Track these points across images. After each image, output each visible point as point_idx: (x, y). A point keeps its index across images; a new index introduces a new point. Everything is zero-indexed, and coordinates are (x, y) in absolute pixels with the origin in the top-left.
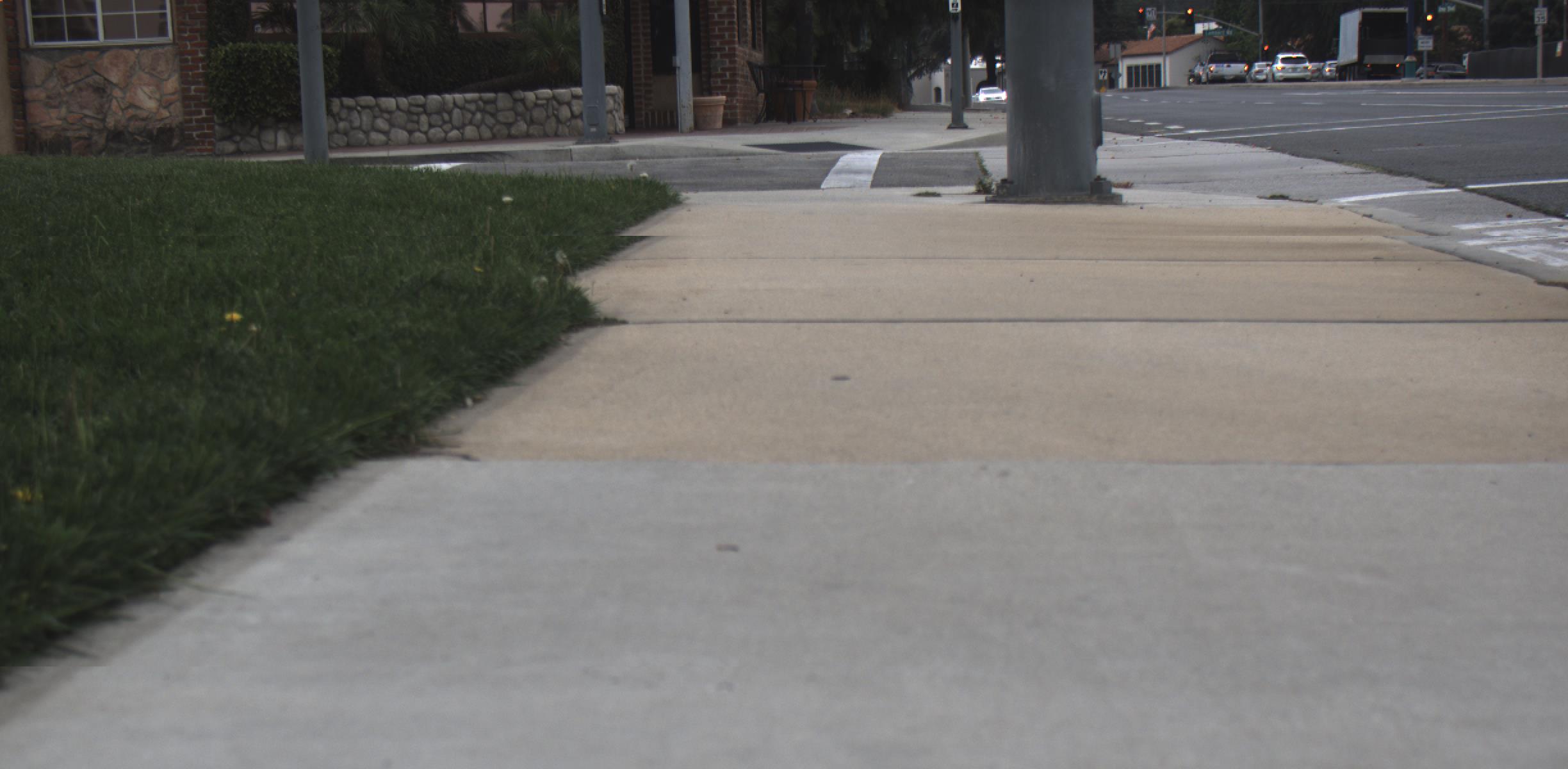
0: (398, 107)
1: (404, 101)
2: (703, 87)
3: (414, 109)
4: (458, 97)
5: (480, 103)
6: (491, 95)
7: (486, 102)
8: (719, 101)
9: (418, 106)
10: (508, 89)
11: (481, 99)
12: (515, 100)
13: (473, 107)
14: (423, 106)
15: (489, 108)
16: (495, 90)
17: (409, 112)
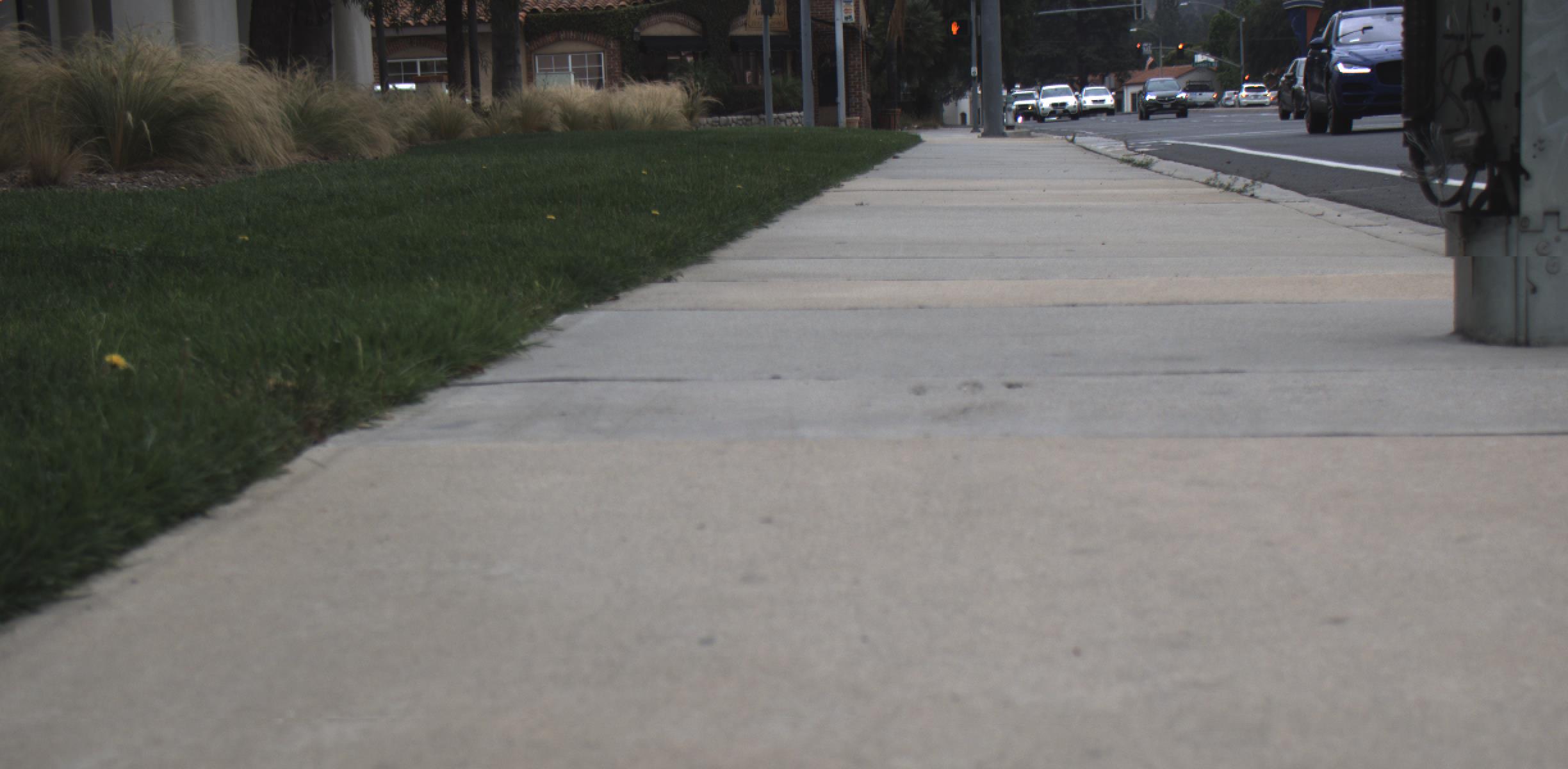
0: (708, 123)
1: (710, 120)
2: (848, 114)
3: (714, 124)
4: (734, 118)
5: (745, 121)
6: (748, 117)
7: (747, 120)
8: (855, 120)
9: (716, 122)
10: (757, 113)
11: (744, 118)
12: (761, 119)
13: (741, 122)
14: (719, 122)
15: (749, 123)
16: (751, 114)
17: (712, 125)
